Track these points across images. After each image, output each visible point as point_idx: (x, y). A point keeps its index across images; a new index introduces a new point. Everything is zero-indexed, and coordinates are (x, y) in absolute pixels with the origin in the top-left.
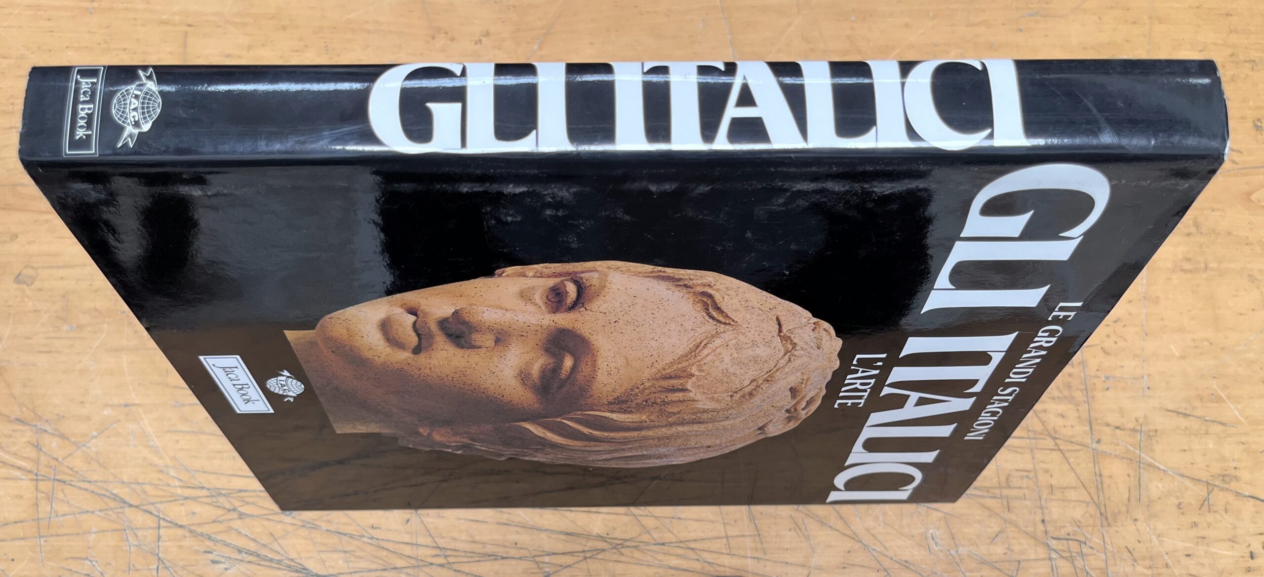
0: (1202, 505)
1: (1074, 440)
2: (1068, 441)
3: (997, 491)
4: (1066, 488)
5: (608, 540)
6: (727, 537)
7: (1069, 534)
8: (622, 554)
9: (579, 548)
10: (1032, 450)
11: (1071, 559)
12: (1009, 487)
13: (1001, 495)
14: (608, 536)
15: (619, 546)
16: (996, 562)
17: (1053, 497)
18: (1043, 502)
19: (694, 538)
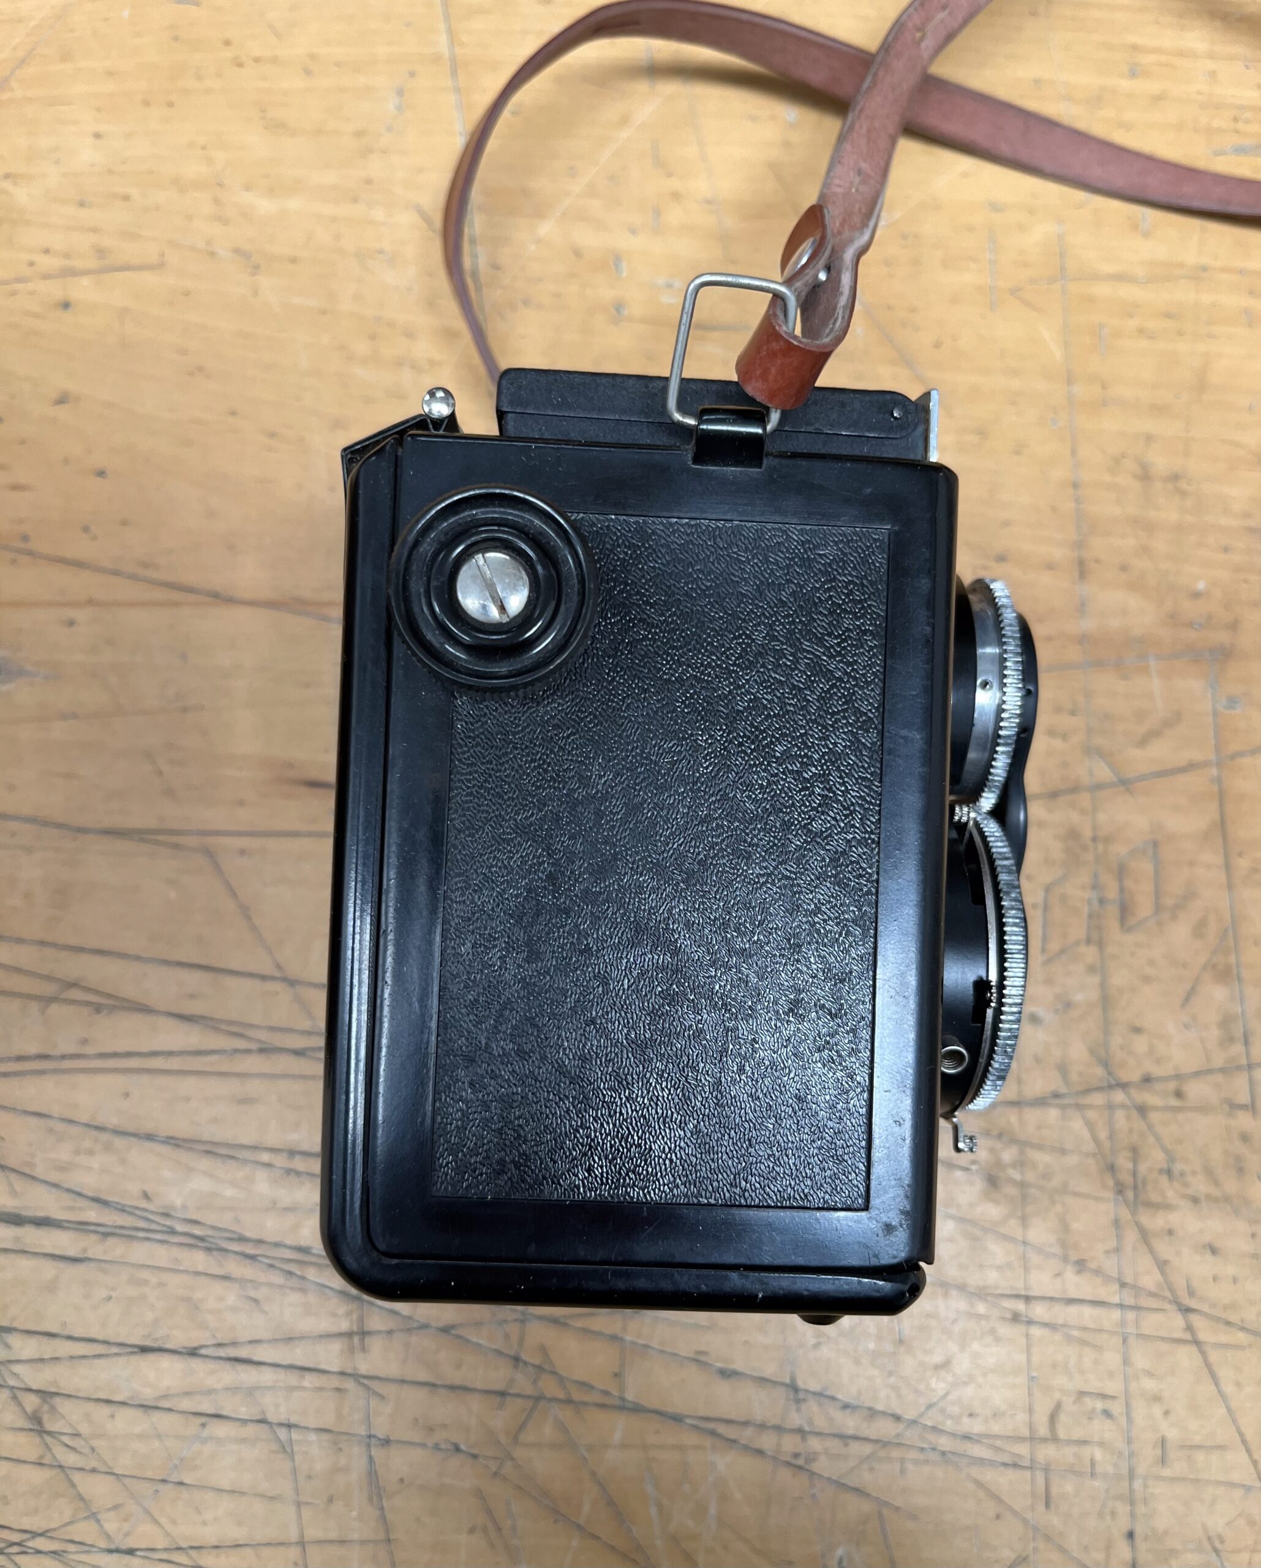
1: (1234, 1318)
2: (1218, 1319)
3: (1023, 1450)
4: (1199, 1447)
6: (302, 1543)
10: (1125, 1341)
12: (1054, 1439)
13: (1032, 1460)
17: (1166, 1472)
18: (1137, 1484)
19: (214, 1541)
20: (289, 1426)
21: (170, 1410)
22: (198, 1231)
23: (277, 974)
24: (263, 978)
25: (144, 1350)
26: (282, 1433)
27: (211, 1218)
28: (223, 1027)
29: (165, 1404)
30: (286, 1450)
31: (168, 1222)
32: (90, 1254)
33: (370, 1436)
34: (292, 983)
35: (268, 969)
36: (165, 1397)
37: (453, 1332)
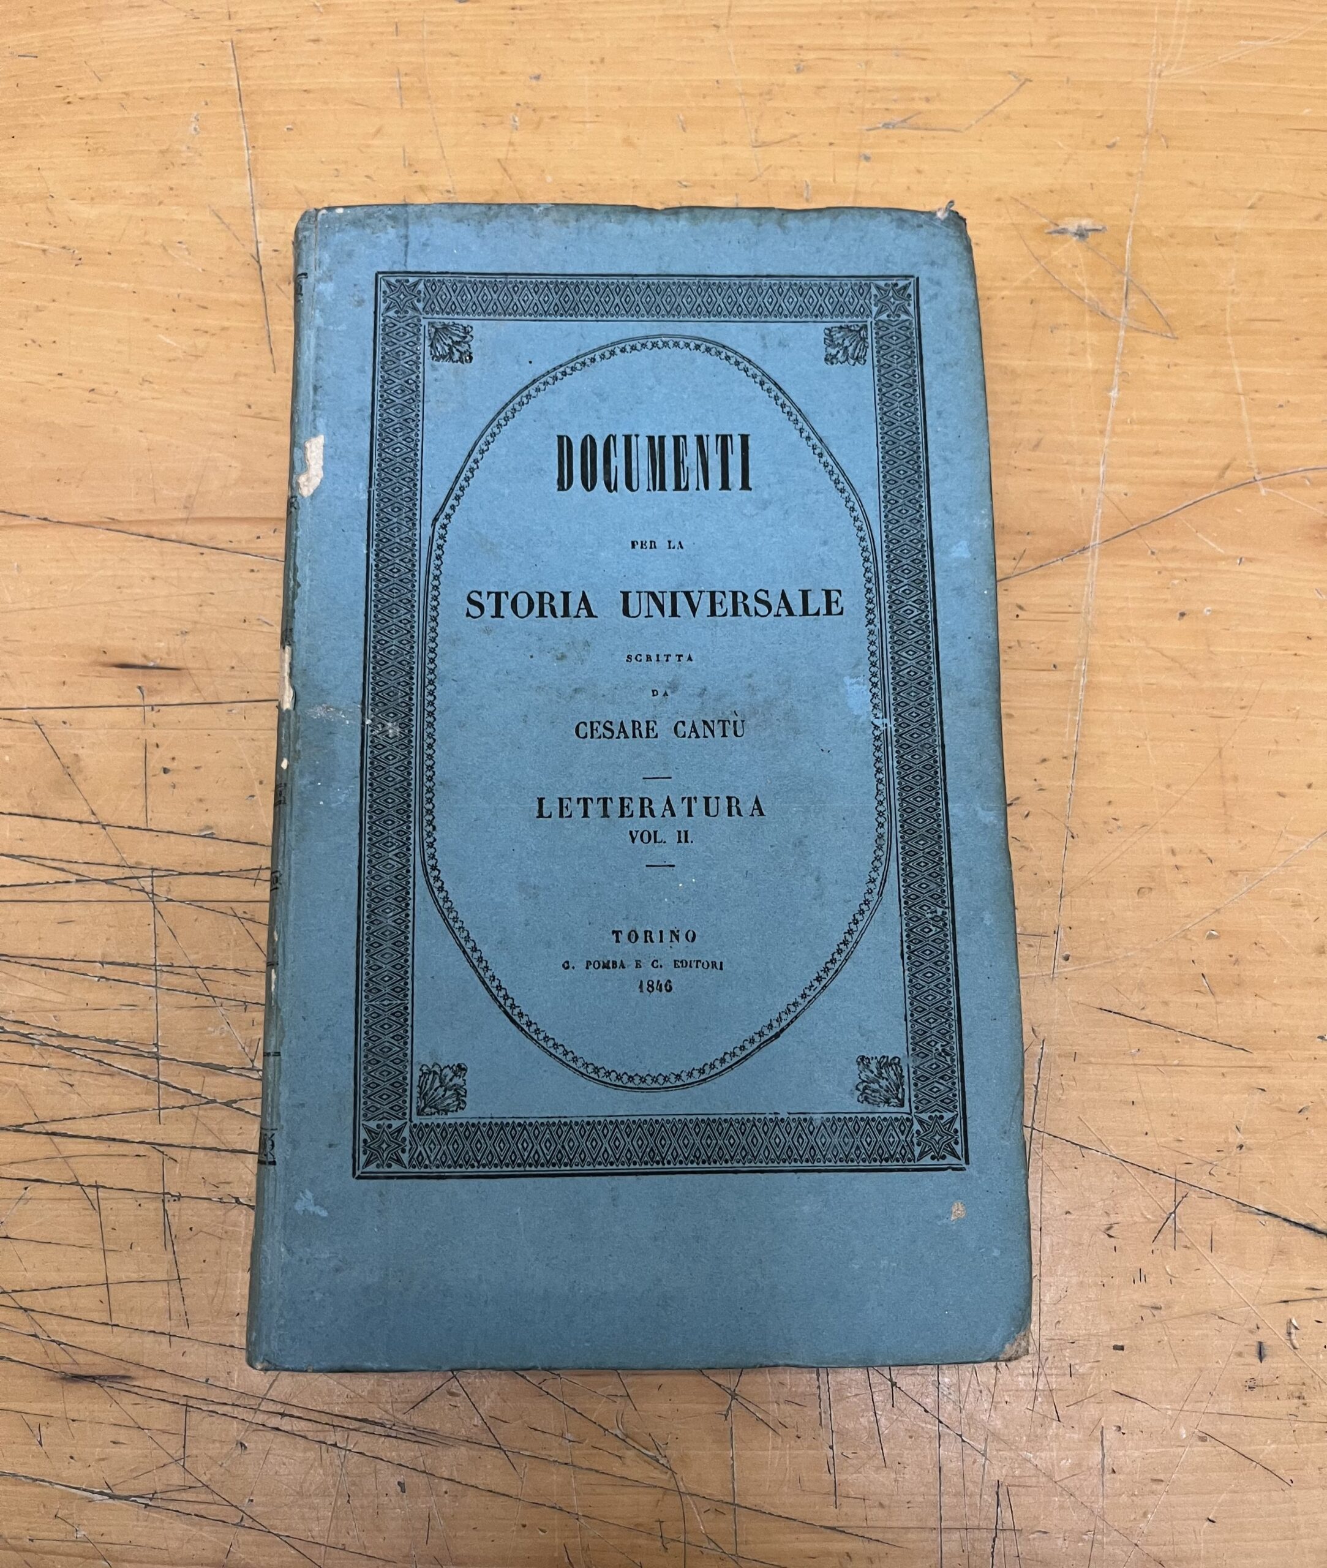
20: (97, 1187)
22: (25, 1030)
23: (93, 819)
24: (80, 822)
26: (91, 1193)
27: (36, 1019)
28: (48, 863)
30: (96, 1206)
33: (164, 1194)
34: (104, 827)
35: (86, 816)
37: (234, 1105)
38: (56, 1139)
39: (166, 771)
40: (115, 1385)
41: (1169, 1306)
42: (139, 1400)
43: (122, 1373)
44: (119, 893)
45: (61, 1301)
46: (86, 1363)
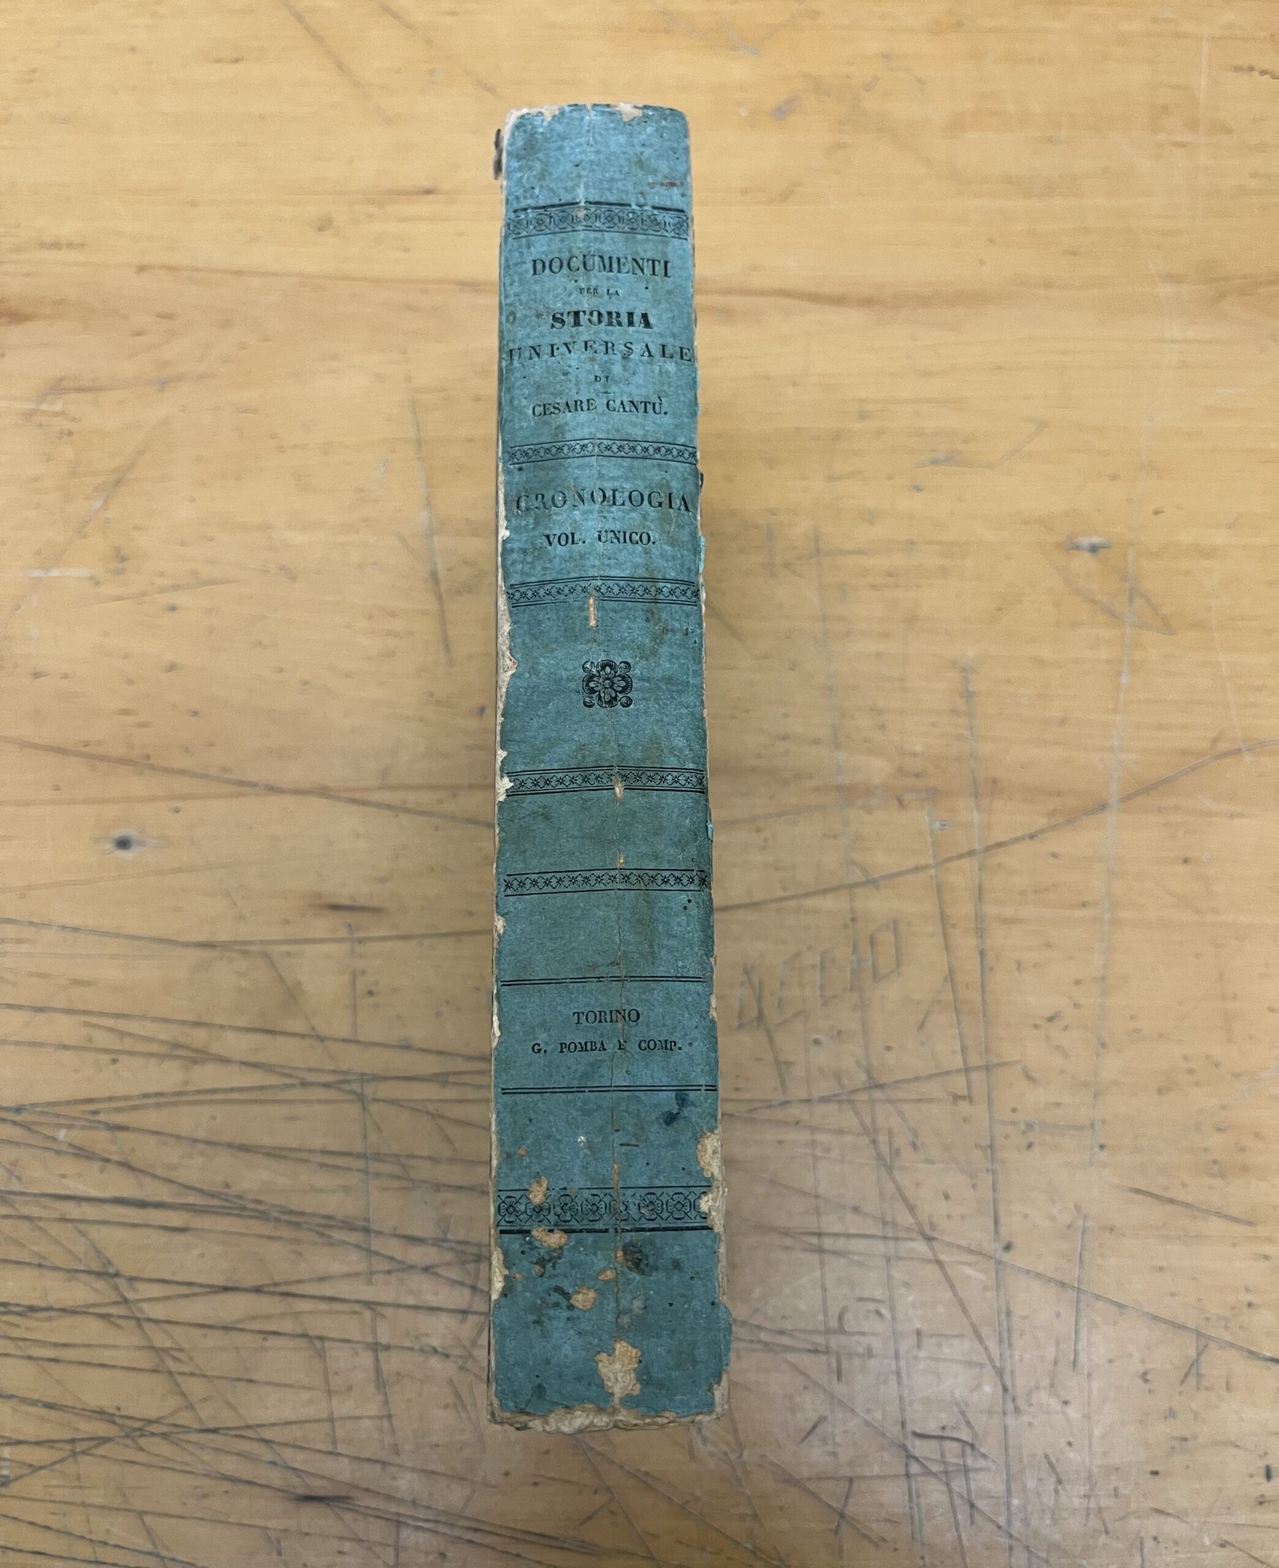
0: (1186, 1376)
1: (964, 1243)
2: (952, 1245)
3: (819, 1339)
4: (943, 1335)
5: (118, 1420)
6: (331, 1420)
7: (944, 1428)
8: (142, 1449)
9: (68, 1435)
10: (888, 1260)
11: (946, 1477)
12: (841, 1330)
13: (827, 1347)
14: (117, 1413)
15: (138, 1433)
16: (809, 1479)
17: (921, 1354)
18: (901, 1363)
19: (273, 1420)
20: (322, 1338)
21: (242, 1330)
22: (262, 1208)
23: (312, 1031)
24: (303, 1036)
25: (226, 1289)
26: (318, 1343)
27: (269, 1199)
28: (275, 1070)
29: (240, 1326)
30: (321, 1355)
31: (241, 1202)
32: (191, 1226)
33: (376, 1344)
34: (322, 1040)
35: (305, 1030)
36: (238, 1321)
37: (431, 1271)
38: (290, 1299)
39: (370, 993)
40: (341, 1505)
41: (1195, 1437)
42: (360, 1517)
43: (343, 1494)
44: (332, 1094)
45: (294, 1433)
46: (317, 1486)
